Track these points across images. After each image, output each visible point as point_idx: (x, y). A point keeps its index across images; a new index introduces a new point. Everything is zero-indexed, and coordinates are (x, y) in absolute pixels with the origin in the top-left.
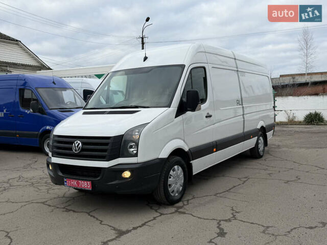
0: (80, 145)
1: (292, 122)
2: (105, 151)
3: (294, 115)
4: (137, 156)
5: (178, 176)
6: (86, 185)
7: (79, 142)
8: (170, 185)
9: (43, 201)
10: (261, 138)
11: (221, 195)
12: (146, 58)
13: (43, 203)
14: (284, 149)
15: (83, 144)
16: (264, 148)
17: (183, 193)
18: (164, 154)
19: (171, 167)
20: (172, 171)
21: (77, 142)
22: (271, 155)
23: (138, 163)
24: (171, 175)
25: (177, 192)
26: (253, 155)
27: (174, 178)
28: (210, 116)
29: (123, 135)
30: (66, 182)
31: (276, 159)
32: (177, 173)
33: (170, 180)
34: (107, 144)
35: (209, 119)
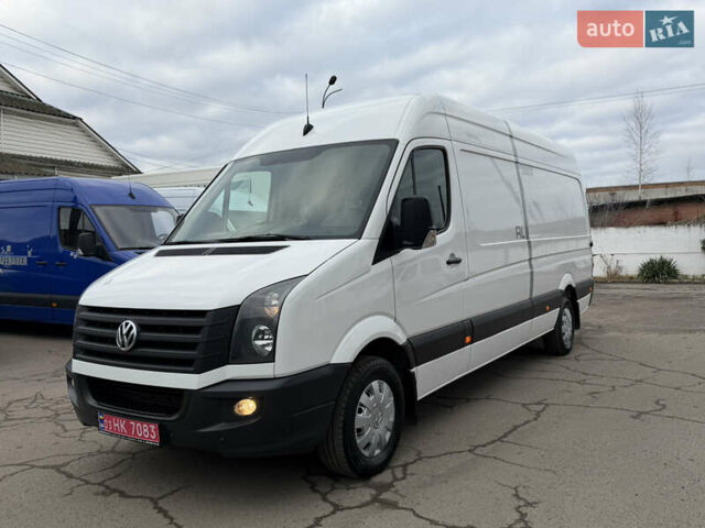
0: (134, 331)
1: (614, 278)
2: (191, 346)
3: (620, 264)
4: (274, 361)
5: (380, 407)
6: (148, 432)
7: (131, 323)
8: (359, 430)
9: (58, 464)
10: (567, 311)
11: (485, 451)
12: (308, 129)
13: (57, 468)
14: (611, 334)
15: (142, 327)
16: (573, 331)
17: (392, 447)
18: (345, 352)
19: (362, 386)
20: (364, 395)
21: (127, 324)
22: (588, 348)
23: (275, 378)
24: (362, 405)
25: (379, 445)
26: (550, 347)
27: (369, 412)
28: (458, 262)
29: (239, 306)
30: (102, 421)
31: (599, 356)
32: (377, 400)
33: (361, 418)
34: (196, 330)
35: (454, 269)
